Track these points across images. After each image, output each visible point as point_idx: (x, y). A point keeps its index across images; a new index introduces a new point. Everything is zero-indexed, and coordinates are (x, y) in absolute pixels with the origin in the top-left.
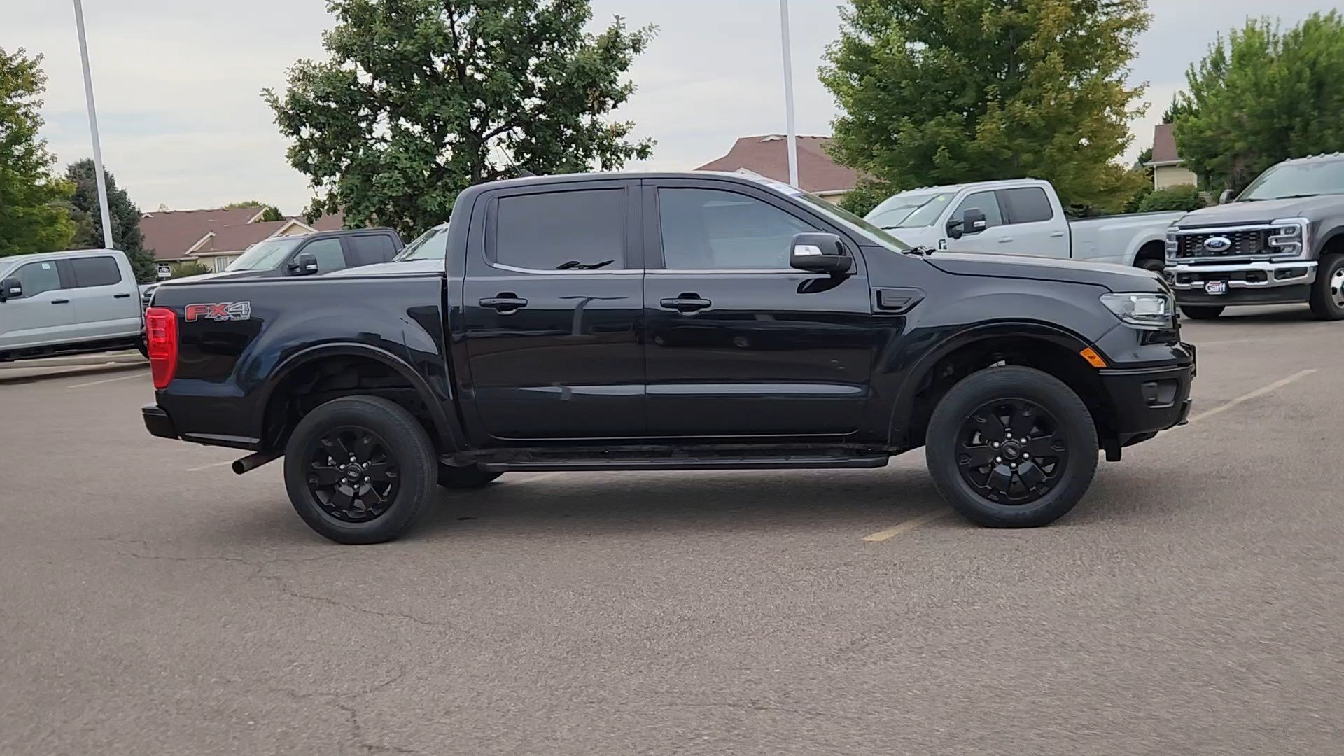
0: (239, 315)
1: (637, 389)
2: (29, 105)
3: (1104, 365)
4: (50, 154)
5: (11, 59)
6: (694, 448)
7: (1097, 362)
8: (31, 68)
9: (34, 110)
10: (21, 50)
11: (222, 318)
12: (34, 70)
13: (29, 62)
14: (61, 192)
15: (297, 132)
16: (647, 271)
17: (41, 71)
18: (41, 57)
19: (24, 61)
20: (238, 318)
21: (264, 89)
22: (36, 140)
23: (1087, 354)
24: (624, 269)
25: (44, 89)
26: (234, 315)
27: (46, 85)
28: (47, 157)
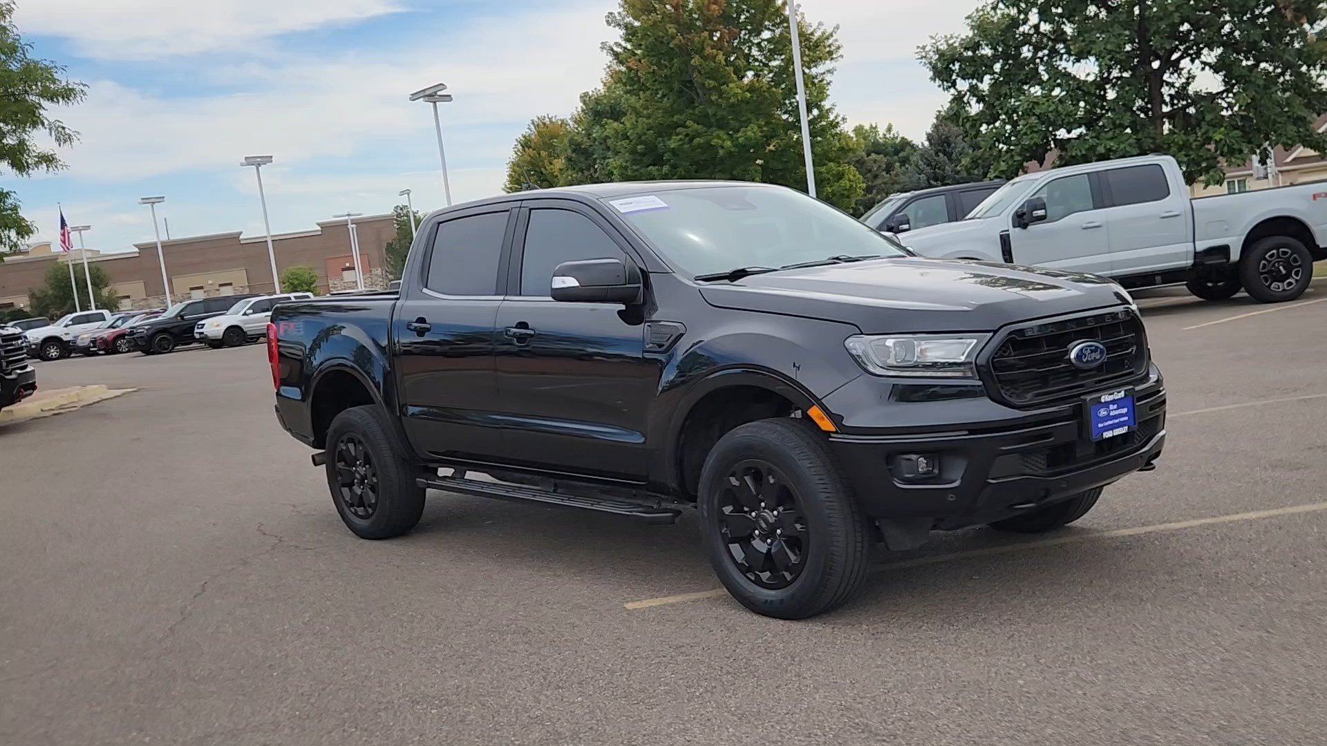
0: (300, 331)
2: (824, 73)
3: (834, 430)
4: (841, 116)
5: (812, 34)
7: (826, 425)
8: (827, 38)
9: (828, 78)
10: (820, 24)
11: (293, 334)
12: (830, 41)
13: (827, 34)
14: (851, 149)
15: (954, 84)
16: (507, 298)
17: (836, 40)
18: (837, 27)
19: (823, 33)
21: (918, 47)
22: (826, 104)
23: (815, 412)
24: (496, 295)
25: (842, 56)
26: (298, 331)
27: (841, 52)
28: (839, 119)
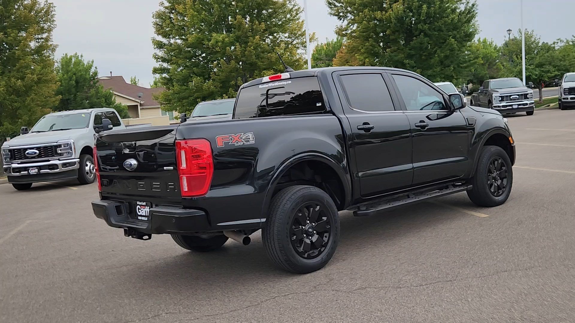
0: (249, 141)
1: (409, 166)
6: (415, 192)
7: (512, 141)
11: (239, 144)
16: (404, 111)
20: (248, 143)
23: (510, 139)
24: (395, 110)
26: (245, 141)
